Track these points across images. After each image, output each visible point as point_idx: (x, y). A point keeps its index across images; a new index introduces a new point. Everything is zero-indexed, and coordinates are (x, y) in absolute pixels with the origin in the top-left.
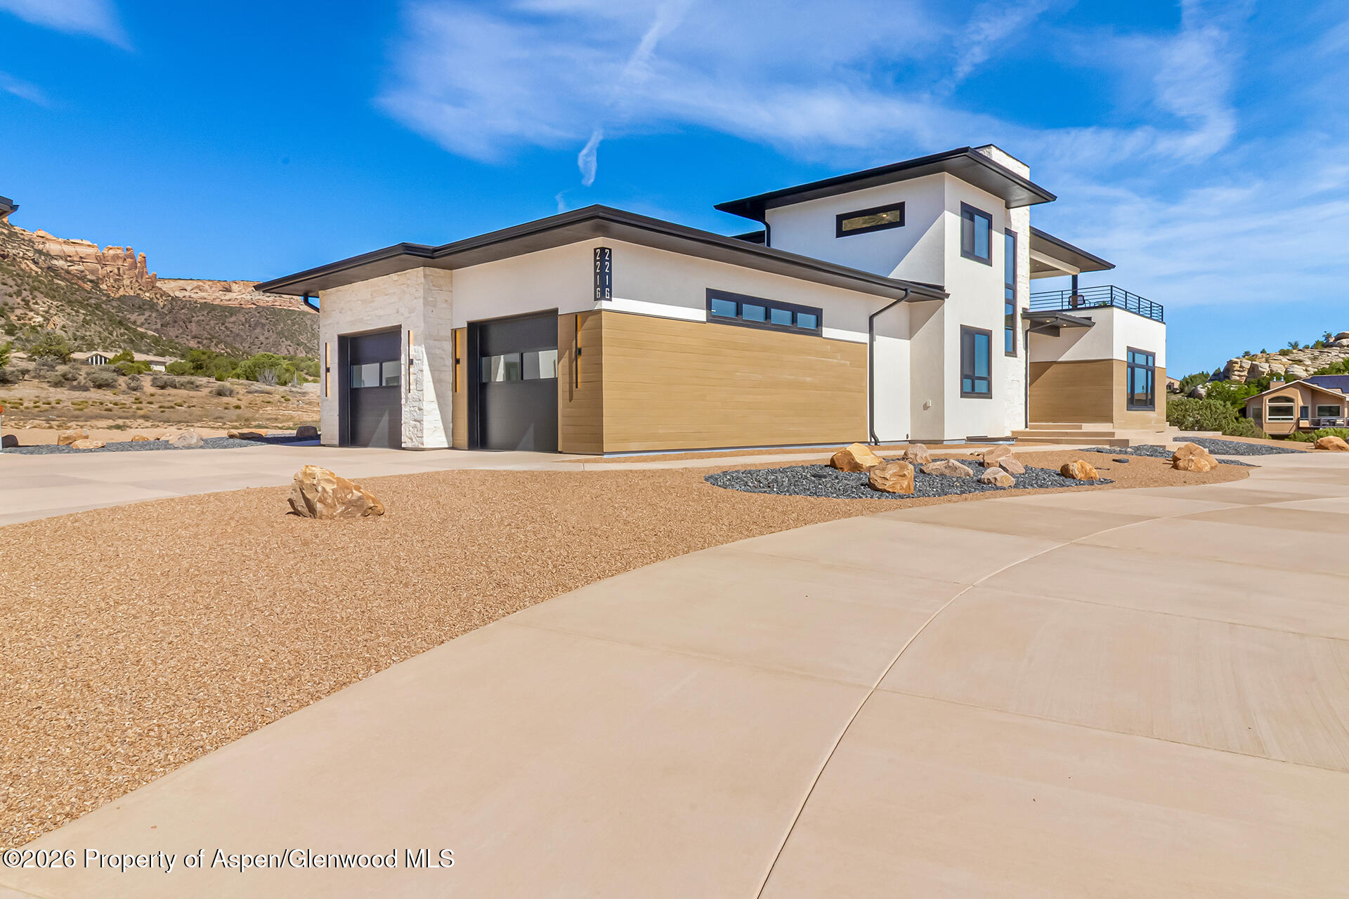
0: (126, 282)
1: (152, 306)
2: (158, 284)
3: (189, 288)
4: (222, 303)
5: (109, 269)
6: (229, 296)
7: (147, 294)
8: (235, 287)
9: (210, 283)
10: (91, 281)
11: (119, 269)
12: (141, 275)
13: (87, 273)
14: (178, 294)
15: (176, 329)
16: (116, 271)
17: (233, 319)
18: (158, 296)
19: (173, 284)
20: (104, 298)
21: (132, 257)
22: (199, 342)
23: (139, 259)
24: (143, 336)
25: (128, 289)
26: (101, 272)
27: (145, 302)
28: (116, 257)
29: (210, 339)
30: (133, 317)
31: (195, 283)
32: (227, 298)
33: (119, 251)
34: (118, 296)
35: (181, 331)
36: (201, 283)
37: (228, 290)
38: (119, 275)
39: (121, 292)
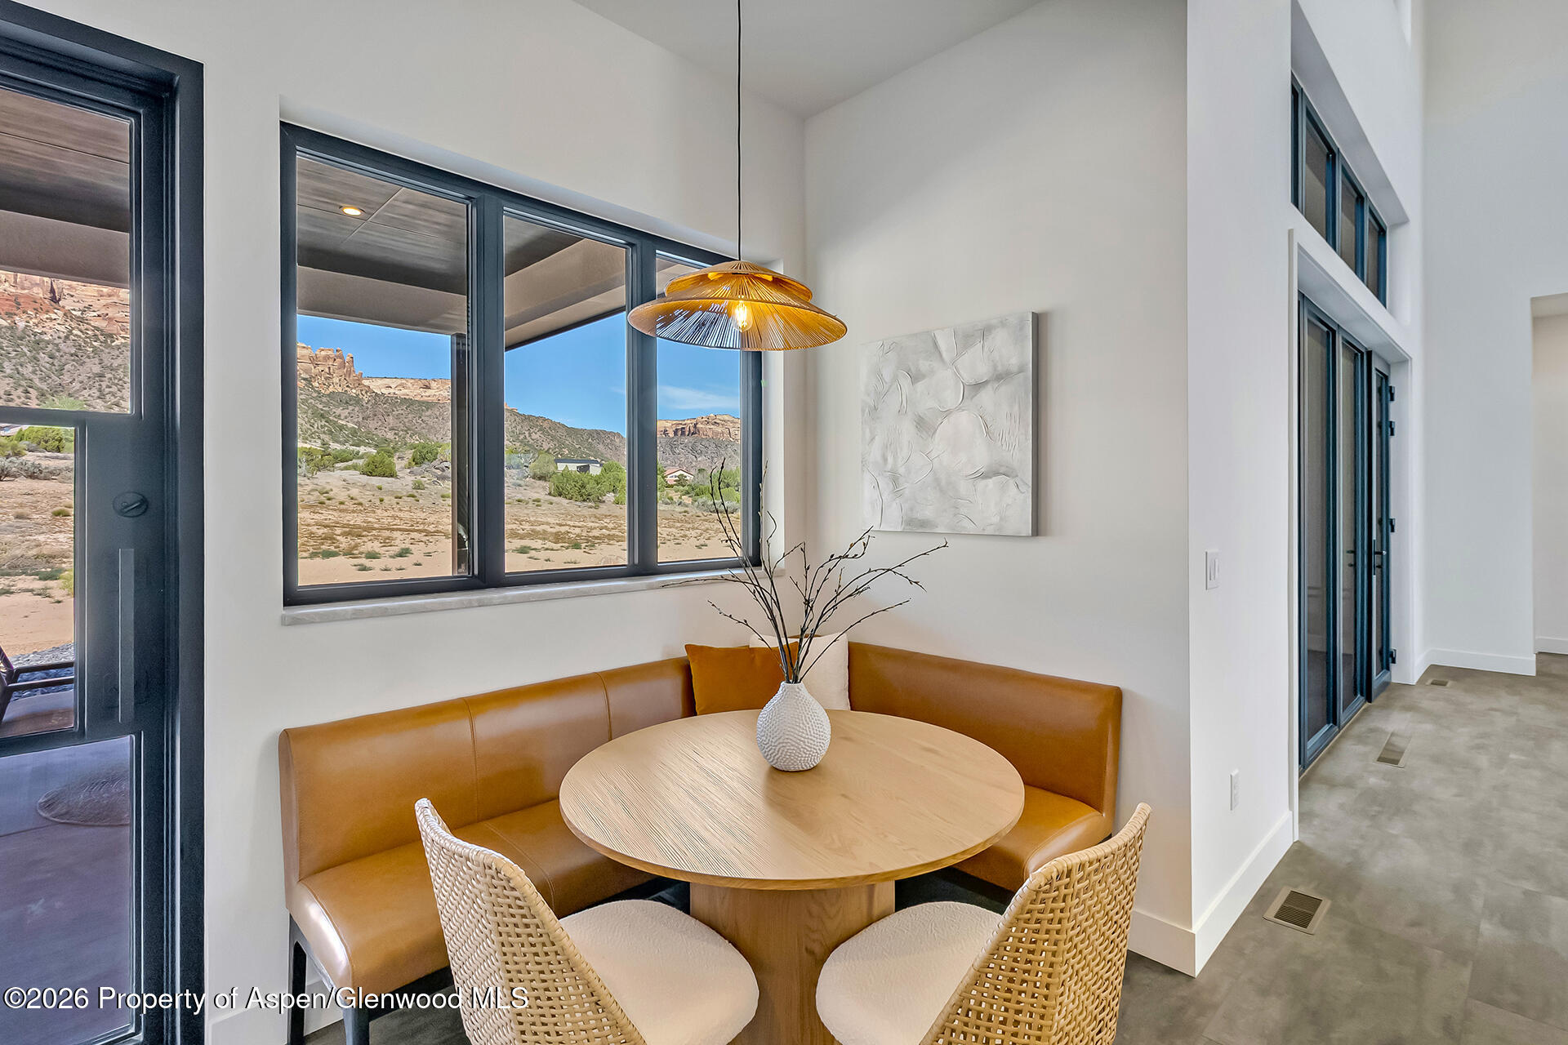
0: (336, 380)
1: (357, 401)
2: (366, 382)
3: (393, 386)
4: (422, 399)
5: (320, 368)
6: (429, 392)
7: (354, 391)
8: (434, 385)
9: (412, 381)
10: (304, 379)
11: (329, 368)
12: (349, 373)
13: (302, 372)
14: (386, 391)
15: (375, 421)
16: (327, 370)
17: (427, 413)
18: (363, 392)
19: (380, 382)
20: (315, 395)
21: (341, 357)
22: (395, 434)
23: (347, 359)
24: (341, 428)
25: (337, 387)
26: (314, 371)
27: (351, 398)
28: (327, 358)
29: (406, 431)
30: (338, 411)
31: (399, 382)
32: (427, 394)
33: (330, 353)
34: (328, 392)
35: (380, 423)
36: (404, 381)
37: (428, 387)
38: (329, 374)
39: (331, 389)
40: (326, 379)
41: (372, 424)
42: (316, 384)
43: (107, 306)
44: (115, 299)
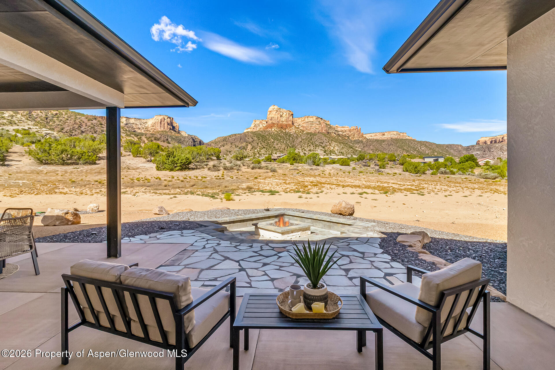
40: (353, 136)
41: (366, 149)
42: (350, 138)
43: (303, 123)
44: (304, 121)
